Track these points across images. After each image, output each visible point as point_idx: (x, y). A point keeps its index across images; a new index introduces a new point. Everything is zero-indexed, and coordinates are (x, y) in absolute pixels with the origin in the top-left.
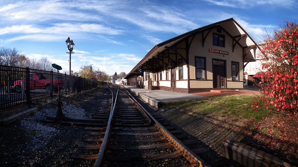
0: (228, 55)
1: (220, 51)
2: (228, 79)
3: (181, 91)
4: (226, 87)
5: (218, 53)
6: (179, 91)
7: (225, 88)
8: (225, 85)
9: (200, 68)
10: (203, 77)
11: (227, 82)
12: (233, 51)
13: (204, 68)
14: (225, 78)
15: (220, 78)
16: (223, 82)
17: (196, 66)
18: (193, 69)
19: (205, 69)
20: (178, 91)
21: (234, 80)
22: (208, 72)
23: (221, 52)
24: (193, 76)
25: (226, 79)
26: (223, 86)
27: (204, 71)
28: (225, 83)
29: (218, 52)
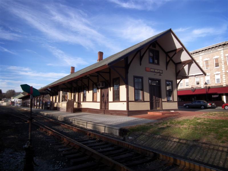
0: (162, 73)
1: (155, 69)
3: (116, 113)
4: (162, 108)
5: (153, 72)
6: (114, 113)
8: (161, 106)
9: (138, 88)
10: (141, 98)
11: (163, 103)
12: (167, 69)
13: (141, 88)
14: (160, 99)
15: (156, 98)
16: (158, 103)
17: (134, 87)
18: (132, 89)
19: (142, 90)
20: (112, 114)
21: (169, 101)
22: (145, 93)
23: (156, 71)
24: (132, 98)
25: (162, 100)
26: (158, 107)
27: (141, 92)
28: (161, 104)
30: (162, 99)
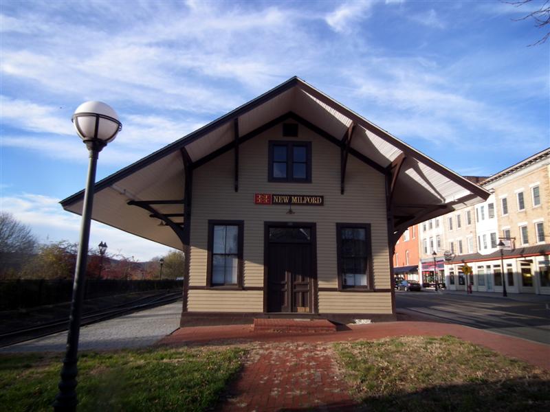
0: (322, 204)
1: (291, 196)
2: (321, 284)
4: (317, 309)
5: (284, 203)
7: (313, 313)
8: (313, 304)
10: (235, 279)
11: (320, 293)
13: (236, 253)
14: (312, 281)
15: (293, 279)
16: (304, 294)
17: (209, 249)
19: (240, 256)
21: (353, 287)
23: (294, 200)
24: (200, 277)
25: (316, 284)
26: (304, 306)
27: (235, 262)
28: (313, 298)
29: (286, 200)
30: (320, 283)
